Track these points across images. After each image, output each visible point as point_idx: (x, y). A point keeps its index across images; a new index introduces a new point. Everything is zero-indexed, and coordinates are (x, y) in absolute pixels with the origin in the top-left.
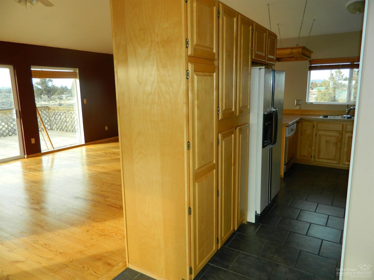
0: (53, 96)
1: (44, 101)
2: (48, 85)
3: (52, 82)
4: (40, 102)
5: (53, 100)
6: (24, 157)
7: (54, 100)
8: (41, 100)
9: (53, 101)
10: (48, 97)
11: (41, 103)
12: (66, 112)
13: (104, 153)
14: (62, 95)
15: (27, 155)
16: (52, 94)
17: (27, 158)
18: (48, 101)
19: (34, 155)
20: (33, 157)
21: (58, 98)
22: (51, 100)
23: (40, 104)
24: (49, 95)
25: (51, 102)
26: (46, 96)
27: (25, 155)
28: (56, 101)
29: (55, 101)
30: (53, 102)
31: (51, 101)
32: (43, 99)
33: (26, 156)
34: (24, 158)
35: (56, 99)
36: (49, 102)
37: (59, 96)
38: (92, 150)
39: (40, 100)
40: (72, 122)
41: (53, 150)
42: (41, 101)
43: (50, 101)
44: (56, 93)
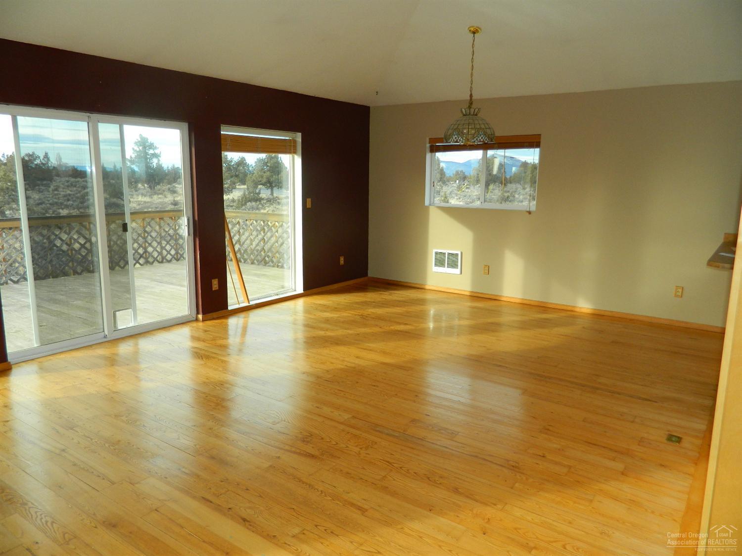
0: (159, 187)
1: (142, 195)
2: (151, 164)
3: (159, 159)
4: (135, 196)
5: (158, 194)
6: (195, 319)
7: (161, 194)
8: (137, 193)
9: (160, 196)
10: (150, 187)
11: (138, 199)
12: (242, 223)
13: (359, 317)
14: (174, 184)
15: (204, 313)
16: (157, 181)
17: (203, 320)
18: (151, 196)
19: (214, 315)
20: (214, 319)
21: (169, 189)
22: (155, 193)
23: (136, 201)
24: (151, 183)
25: (155, 197)
26: (146, 185)
27: (198, 313)
28: (165, 197)
29: (163, 197)
30: (160, 198)
31: (155, 195)
32: (140, 191)
33: (200, 317)
34: (197, 320)
35: (164, 191)
36: (152, 198)
37: (169, 186)
38: (325, 308)
39: (134, 193)
40: (252, 244)
41: (248, 304)
42: (138, 195)
43: (153, 195)
44: (165, 181)
